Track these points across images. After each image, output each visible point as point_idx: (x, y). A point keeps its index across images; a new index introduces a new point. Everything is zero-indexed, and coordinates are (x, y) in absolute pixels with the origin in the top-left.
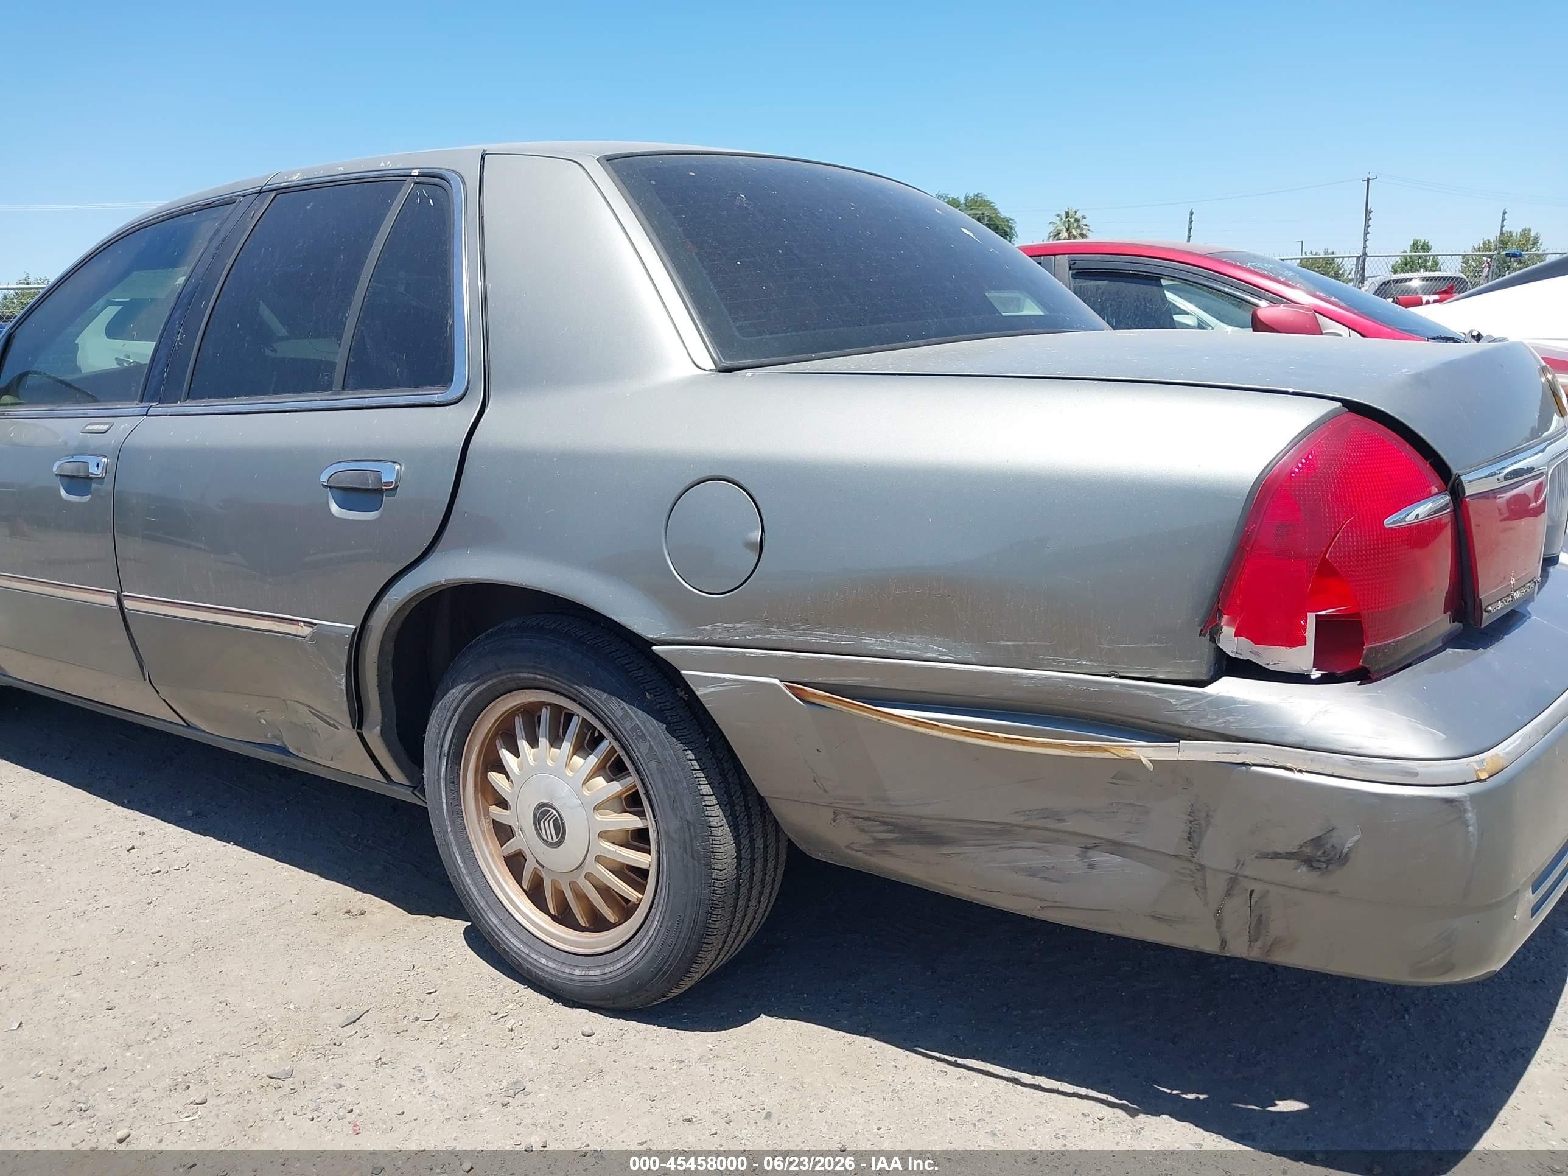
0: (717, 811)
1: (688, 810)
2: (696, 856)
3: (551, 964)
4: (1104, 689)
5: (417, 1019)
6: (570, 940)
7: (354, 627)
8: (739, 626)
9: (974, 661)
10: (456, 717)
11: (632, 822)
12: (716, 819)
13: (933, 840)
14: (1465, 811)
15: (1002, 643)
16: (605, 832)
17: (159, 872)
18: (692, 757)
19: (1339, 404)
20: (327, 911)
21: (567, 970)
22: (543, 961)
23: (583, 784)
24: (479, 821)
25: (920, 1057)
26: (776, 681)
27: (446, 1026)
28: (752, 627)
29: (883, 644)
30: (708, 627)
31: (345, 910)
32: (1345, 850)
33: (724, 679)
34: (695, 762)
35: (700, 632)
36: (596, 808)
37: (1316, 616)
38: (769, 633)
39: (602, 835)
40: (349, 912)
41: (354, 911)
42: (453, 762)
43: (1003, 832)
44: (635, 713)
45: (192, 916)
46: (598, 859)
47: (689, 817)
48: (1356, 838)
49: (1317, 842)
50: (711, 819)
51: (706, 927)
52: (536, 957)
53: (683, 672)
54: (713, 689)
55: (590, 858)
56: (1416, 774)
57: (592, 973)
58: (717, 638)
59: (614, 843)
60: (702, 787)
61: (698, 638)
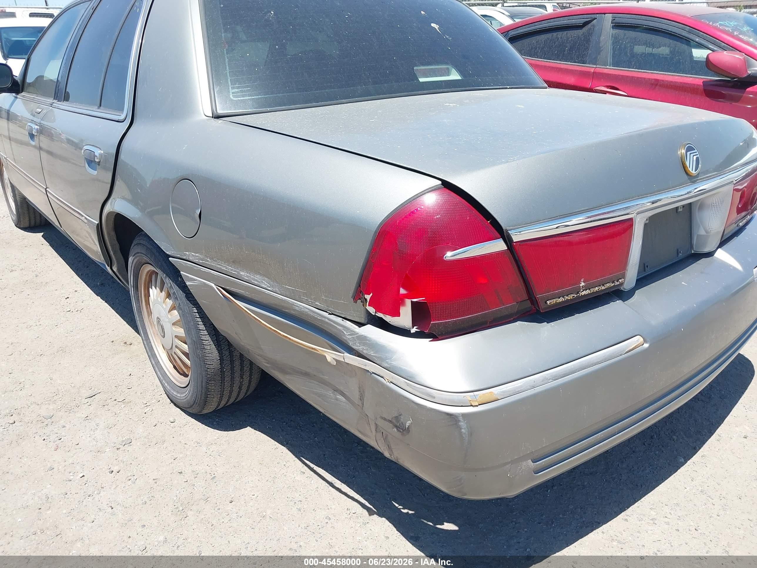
0: (208, 338)
1: (194, 336)
2: (198, 356)
3: (168, 387)
4: (323, 319)
5: (115, 400)
6: (175, 378)
7: (97, 223)
8: (197, 255)
9: (279, 293)
10: (132, 270)
12: (207, 342)
13: (284, 371)
14: (459, 421)
15: (287, 287)
16: (177, 336)
17: (69, 311)
18: (196, 311)
19: (440, 182)
20: (118, 341)
21: (172, 391)
22: (166, 384)
23: (169, 312)
24: (149, 318)
26: (213, 285)
27: (123, 406)
28: (201, 256)
29: (247, 276)
30: (187, 253)
31: (124, 342)
32: (407, 427)
33: (193, 278)
34: (197, 314)
35: (185, 255)
36: (174, 324)
37: (411, 301)
38: (208, 261)
39: (176, 337)
41: (128, 343)
42: (136, 290)
43: (306, 374)
44: (173, 284)
45: (67, 335)
46: (176, 347)
47: (194, 339)
48: (409, 422)
49: (397, 418)
50: (204, 341)
51: (207, 388)
52: (164, 382)
53: (181, 272)
54: (191, 283)
55: (174, 346)
56: (434, 398)
57: (178, 395)
58: (191, 259)
59: (181, 341)
60: (200, 326)
61: (184, 257)
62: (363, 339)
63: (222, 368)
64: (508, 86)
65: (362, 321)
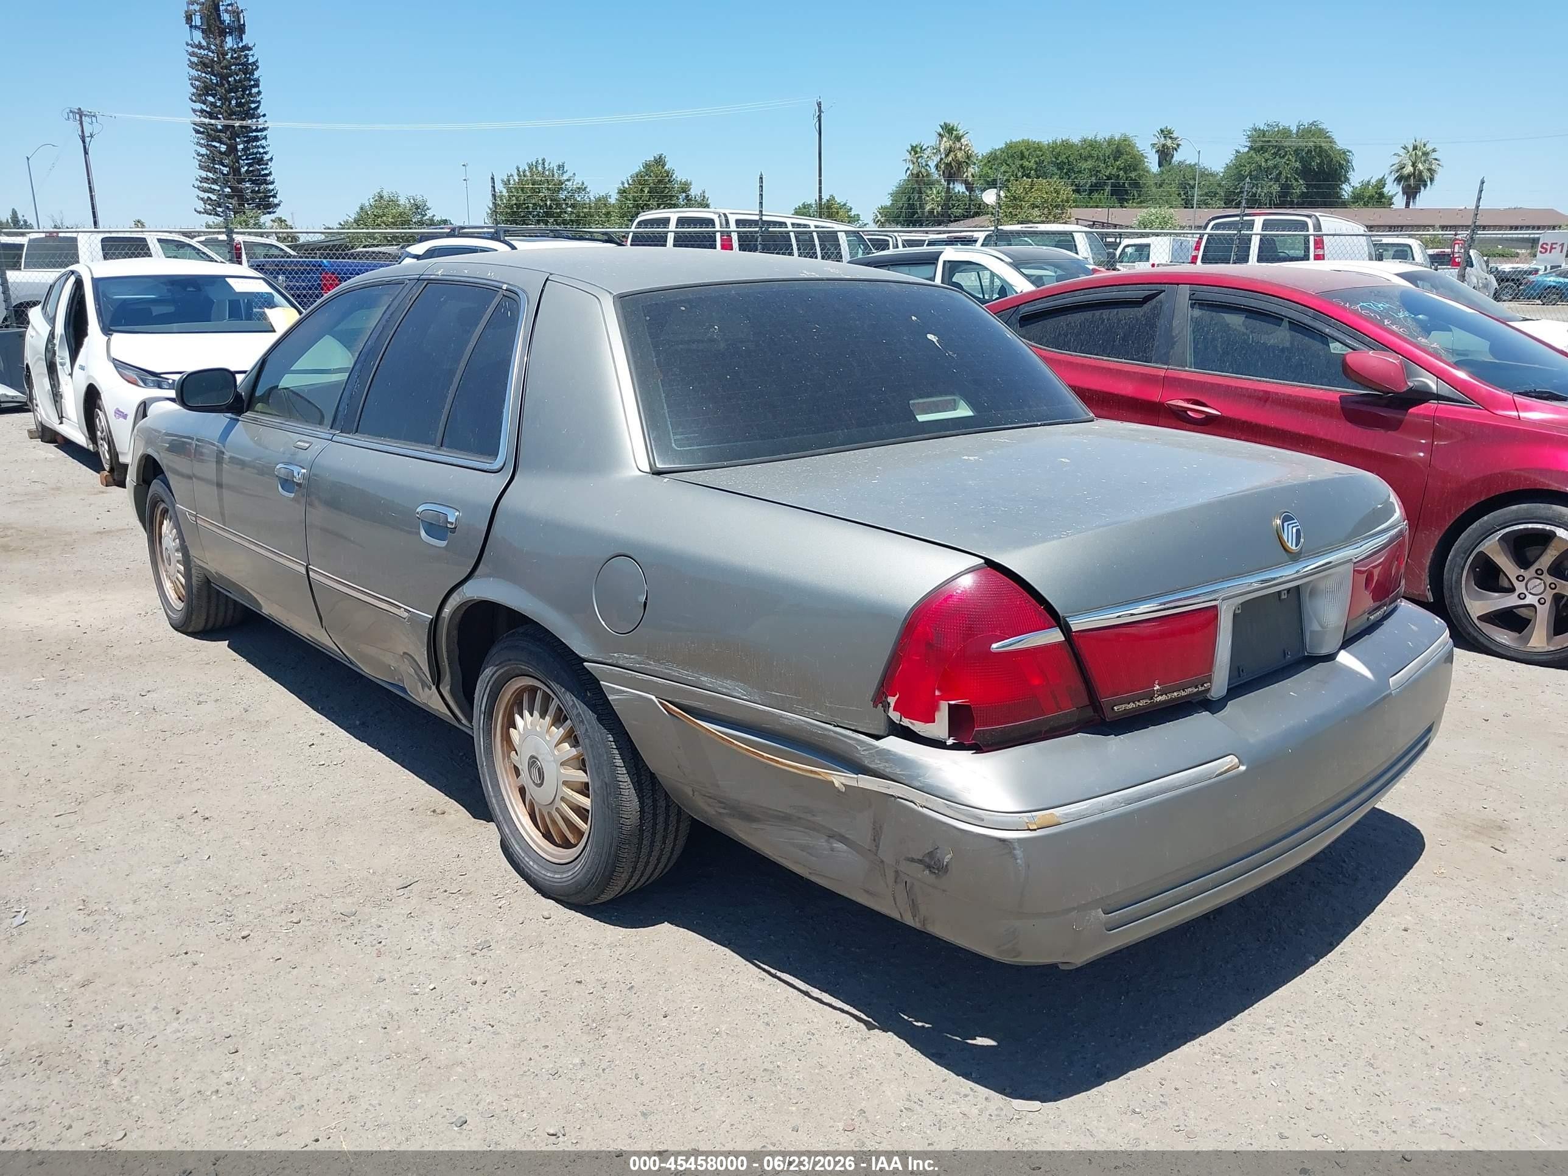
0: (626, 778)
1: (606, 776)
2: (610, 807)
3: (535, 866)
4: (826, 733)
5: (446, 891)
6: (548, 852)
7: (431, 617)
8: (632, 657)
9: (760, 702)
10: (488, 688)
11: (581, 776)
12: (625, 784)
13: (747, 817)
14: (1014, 849)
15: (774, 693)
16: (567, 781)
17: (323, 765)
18: (611, 739)
19: (982, 561)
20: (420, 809)
21: (543, 872)
22: (531, 863)
23: (555, 746)
24: (503, 760)
25: (754, 967)
26: (653, 698)
27: (461, 899)
28: (639, 659)
29: (711, 683)
30: (615, 655)
31: (432, 809)
32: (945, 863)
33: (621, 690)
34: (613, 743)
35: (611, 657)
36: (562, 764)
37: (949, 704)
38: (649, 664)
39: (565, 783)
40: (434, 811)
41: (438, 811)
42: (487, 718)
43: (786, 818)
44: (579, 704)
45: (333, 800)
46: (563, 799)
47: (607, 780)
48: (949, 856)
49: (931, 854)
50: (621, 783)
51: (617, 856)
52: (528, 860)
53: (601, 682)
54: (617, 697)
55: (558, 798)
56: (983, 820)
57: (556, 876)
58: (621, 662)
59: (572, 790)
60: (617, 761)
61: (610, 661)
62: (885, 754)
63: (641, 825)
64: (1039, 421)
65: (881, 733)
